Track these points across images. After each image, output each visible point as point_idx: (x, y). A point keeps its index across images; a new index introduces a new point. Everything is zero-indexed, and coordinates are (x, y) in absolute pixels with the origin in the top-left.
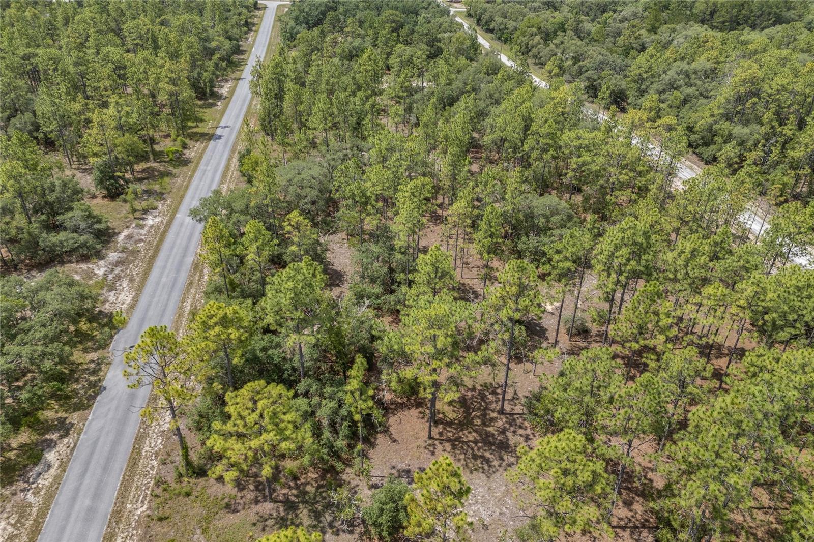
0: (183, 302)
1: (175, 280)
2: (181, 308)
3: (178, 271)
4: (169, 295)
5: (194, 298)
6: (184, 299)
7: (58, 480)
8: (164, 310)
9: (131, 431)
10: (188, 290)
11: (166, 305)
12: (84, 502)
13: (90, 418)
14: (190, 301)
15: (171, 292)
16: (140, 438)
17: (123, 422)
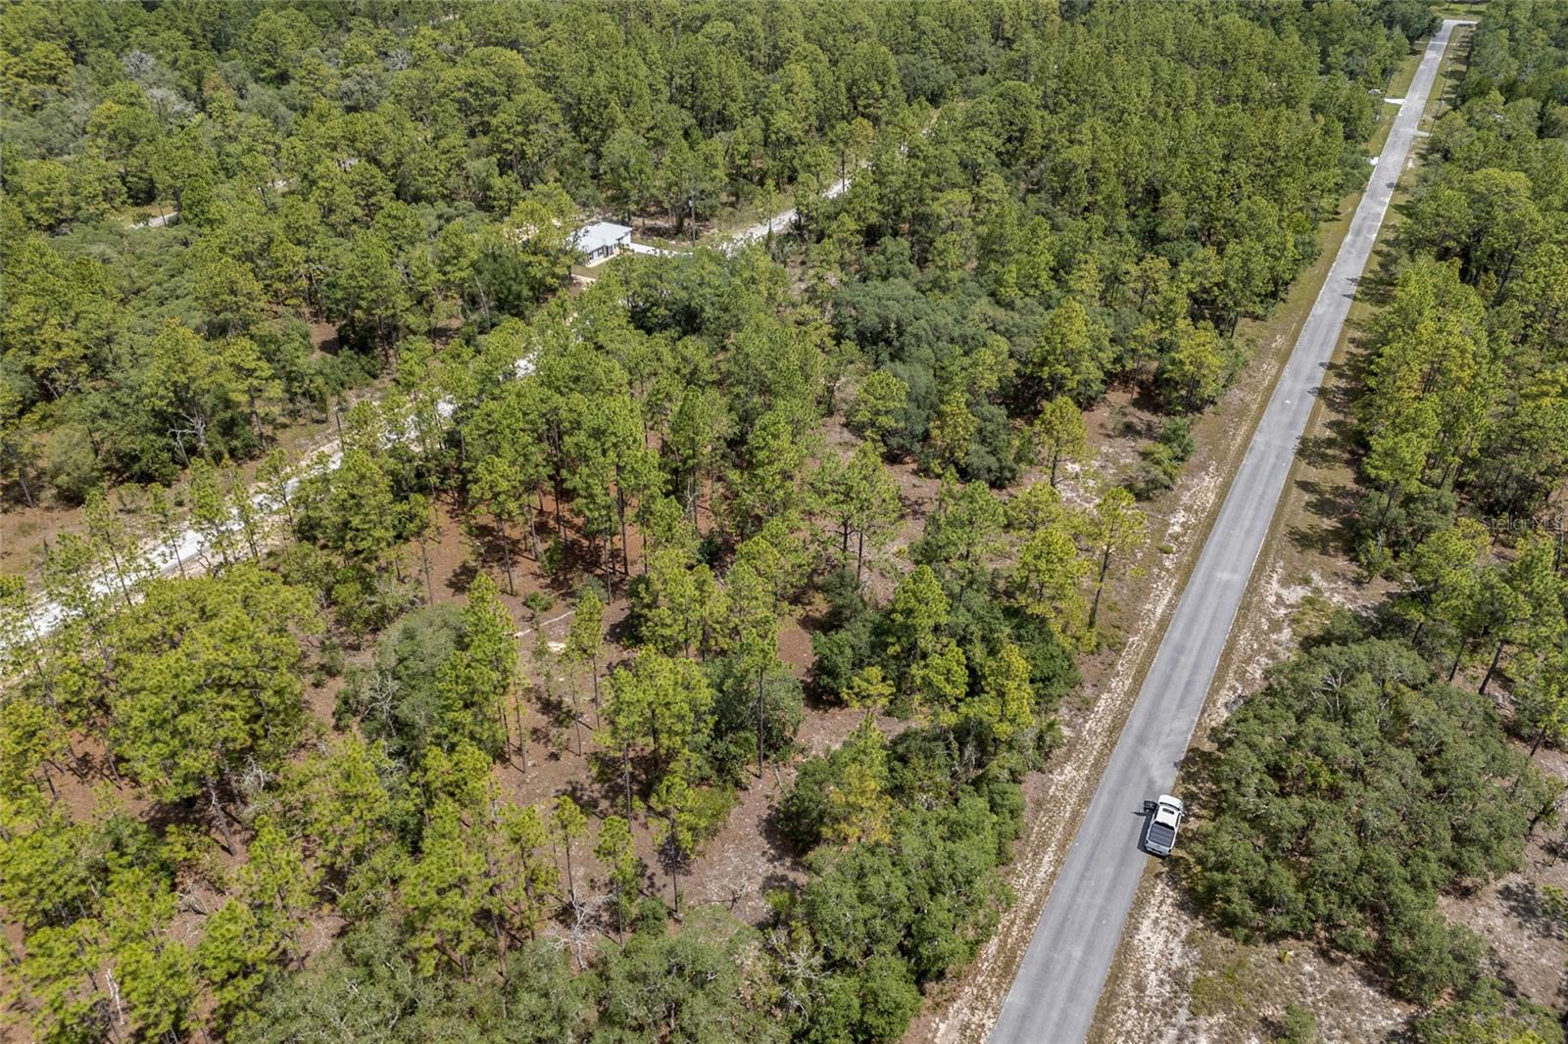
0: (1054, 874)
1: (1054, 945)
2: (1059, 862)
3: (1046, 966)
4: (1073, 898)
5: (1032, 880)
6: (1050, 882)
7: (1215, 691)
8: (1087, 867)
9: (1143, 703)
10: (1038, 902)
11: (1082, 877)
12: (1188, 661)
13: (1190, 737)
14: (1041, 875)
15: (1070, 908)
16: (1134, 691)
17: (1151, 717)
